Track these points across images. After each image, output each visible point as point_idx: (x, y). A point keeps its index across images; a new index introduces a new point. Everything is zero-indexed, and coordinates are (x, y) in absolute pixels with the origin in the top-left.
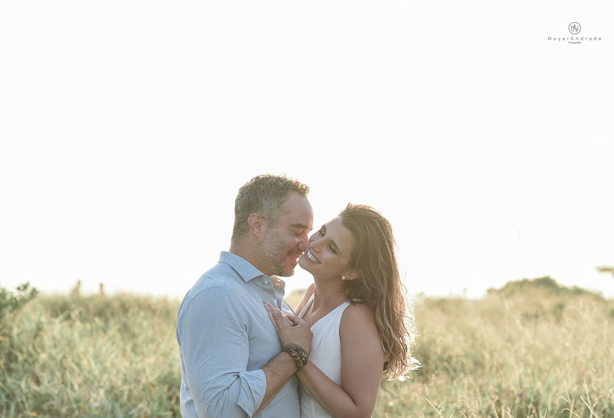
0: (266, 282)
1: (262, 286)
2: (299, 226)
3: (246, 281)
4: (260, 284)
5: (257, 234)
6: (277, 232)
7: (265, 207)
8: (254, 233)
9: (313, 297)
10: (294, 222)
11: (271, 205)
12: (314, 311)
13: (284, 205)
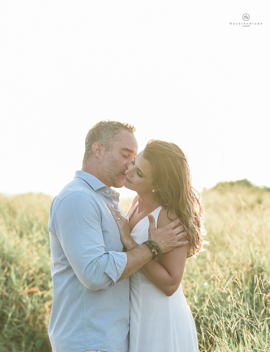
0: (108, 192)
1: (105, 195)
2: (127, 150)
3: (95, 190)
4: (103, 193)
5: (98, 157)
6: (111, 154)
7: (103, 137)
8: (96, 155)
9: (137, 203)
10: (123, 147)
11: (108, 135)
12: (139, 212)
13: (116, 136)
